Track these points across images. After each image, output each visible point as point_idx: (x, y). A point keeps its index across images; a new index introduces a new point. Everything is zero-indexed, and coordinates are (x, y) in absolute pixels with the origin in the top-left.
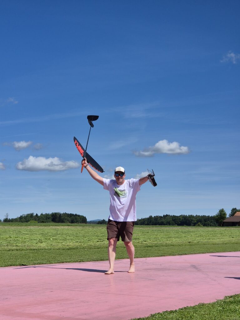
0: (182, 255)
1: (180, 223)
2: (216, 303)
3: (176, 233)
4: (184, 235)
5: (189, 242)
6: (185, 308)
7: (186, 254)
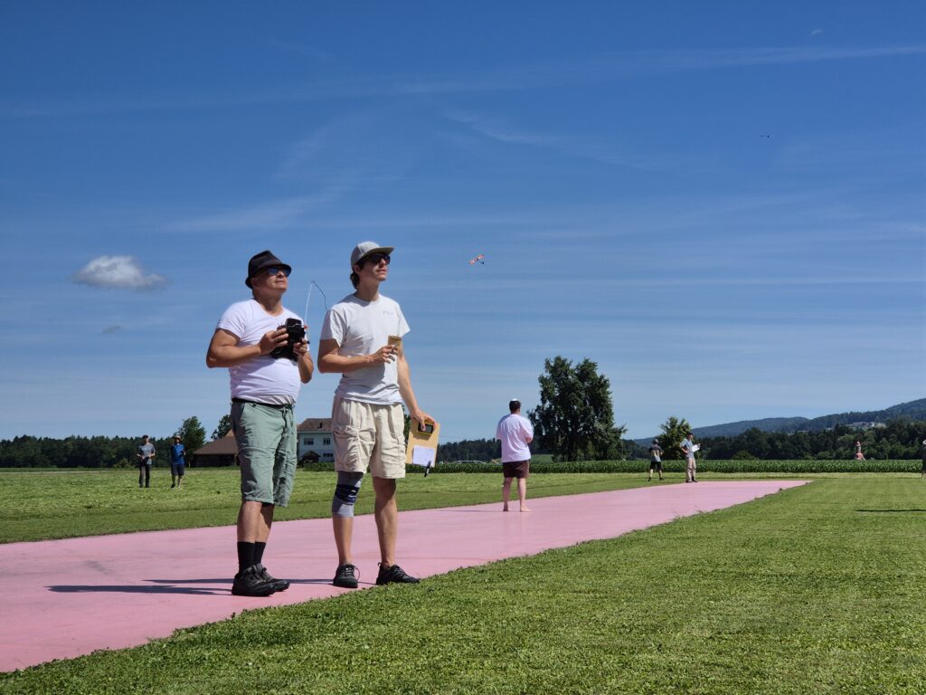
0: (61, 539)
1: (65, 459)
2: (146, 648)
3: (49, 486)
4: (74, 490)
5: (89, 507)
6: (47, 665)
7: (74, 536)
